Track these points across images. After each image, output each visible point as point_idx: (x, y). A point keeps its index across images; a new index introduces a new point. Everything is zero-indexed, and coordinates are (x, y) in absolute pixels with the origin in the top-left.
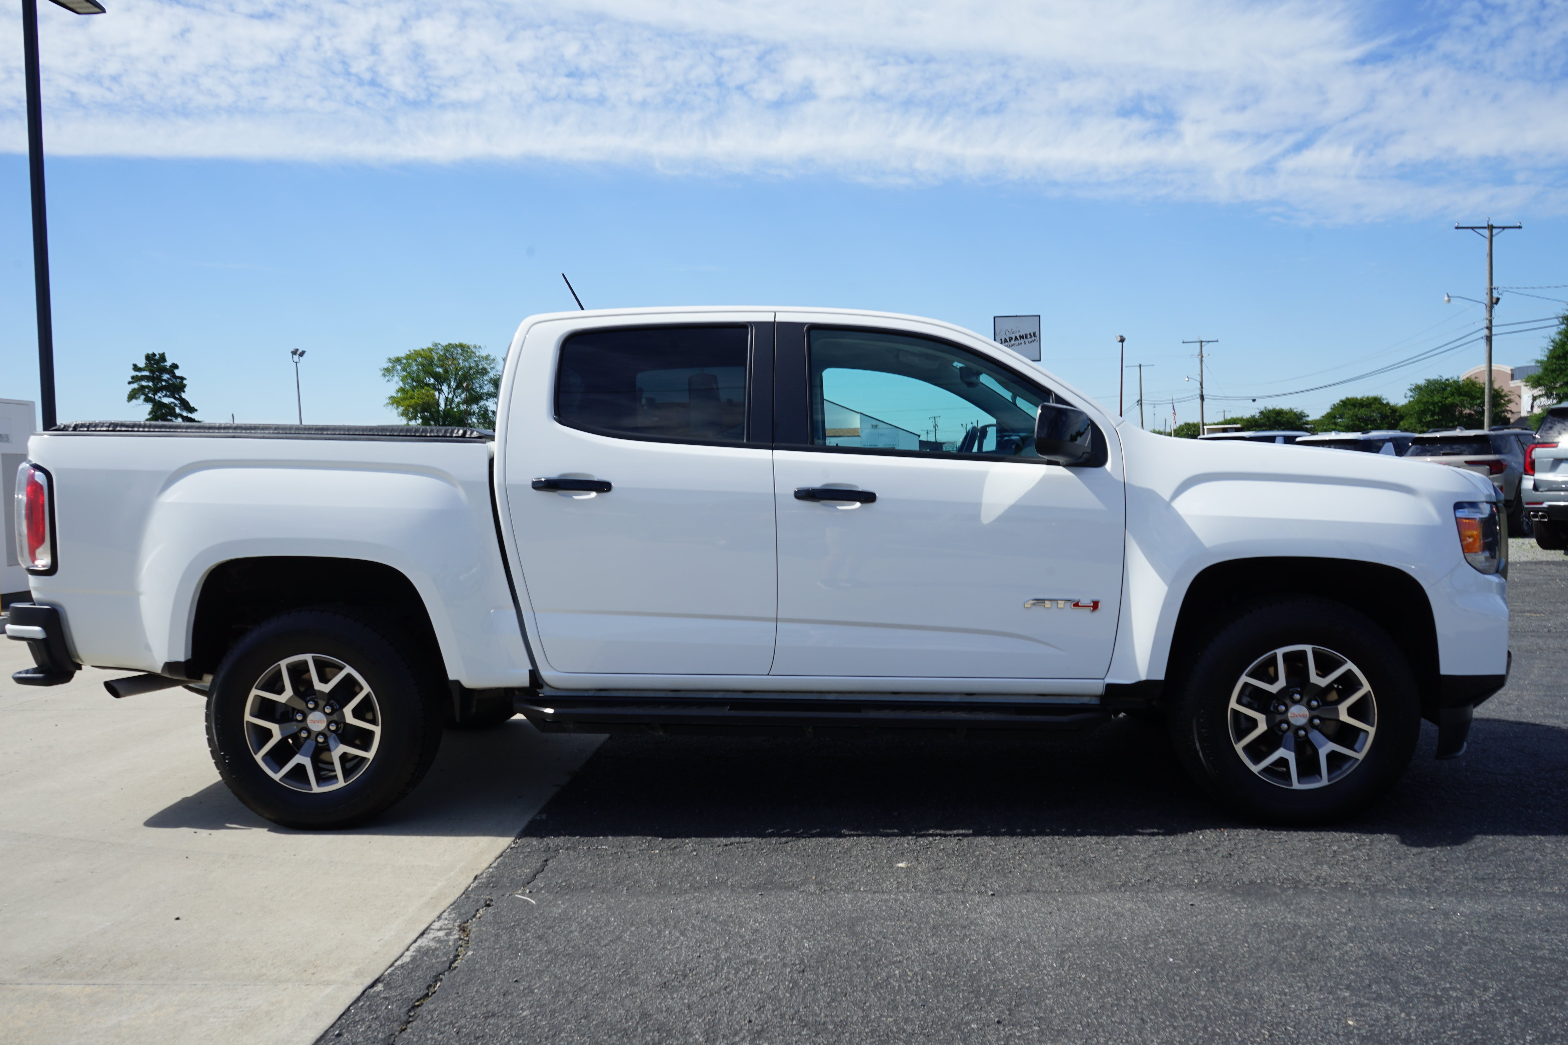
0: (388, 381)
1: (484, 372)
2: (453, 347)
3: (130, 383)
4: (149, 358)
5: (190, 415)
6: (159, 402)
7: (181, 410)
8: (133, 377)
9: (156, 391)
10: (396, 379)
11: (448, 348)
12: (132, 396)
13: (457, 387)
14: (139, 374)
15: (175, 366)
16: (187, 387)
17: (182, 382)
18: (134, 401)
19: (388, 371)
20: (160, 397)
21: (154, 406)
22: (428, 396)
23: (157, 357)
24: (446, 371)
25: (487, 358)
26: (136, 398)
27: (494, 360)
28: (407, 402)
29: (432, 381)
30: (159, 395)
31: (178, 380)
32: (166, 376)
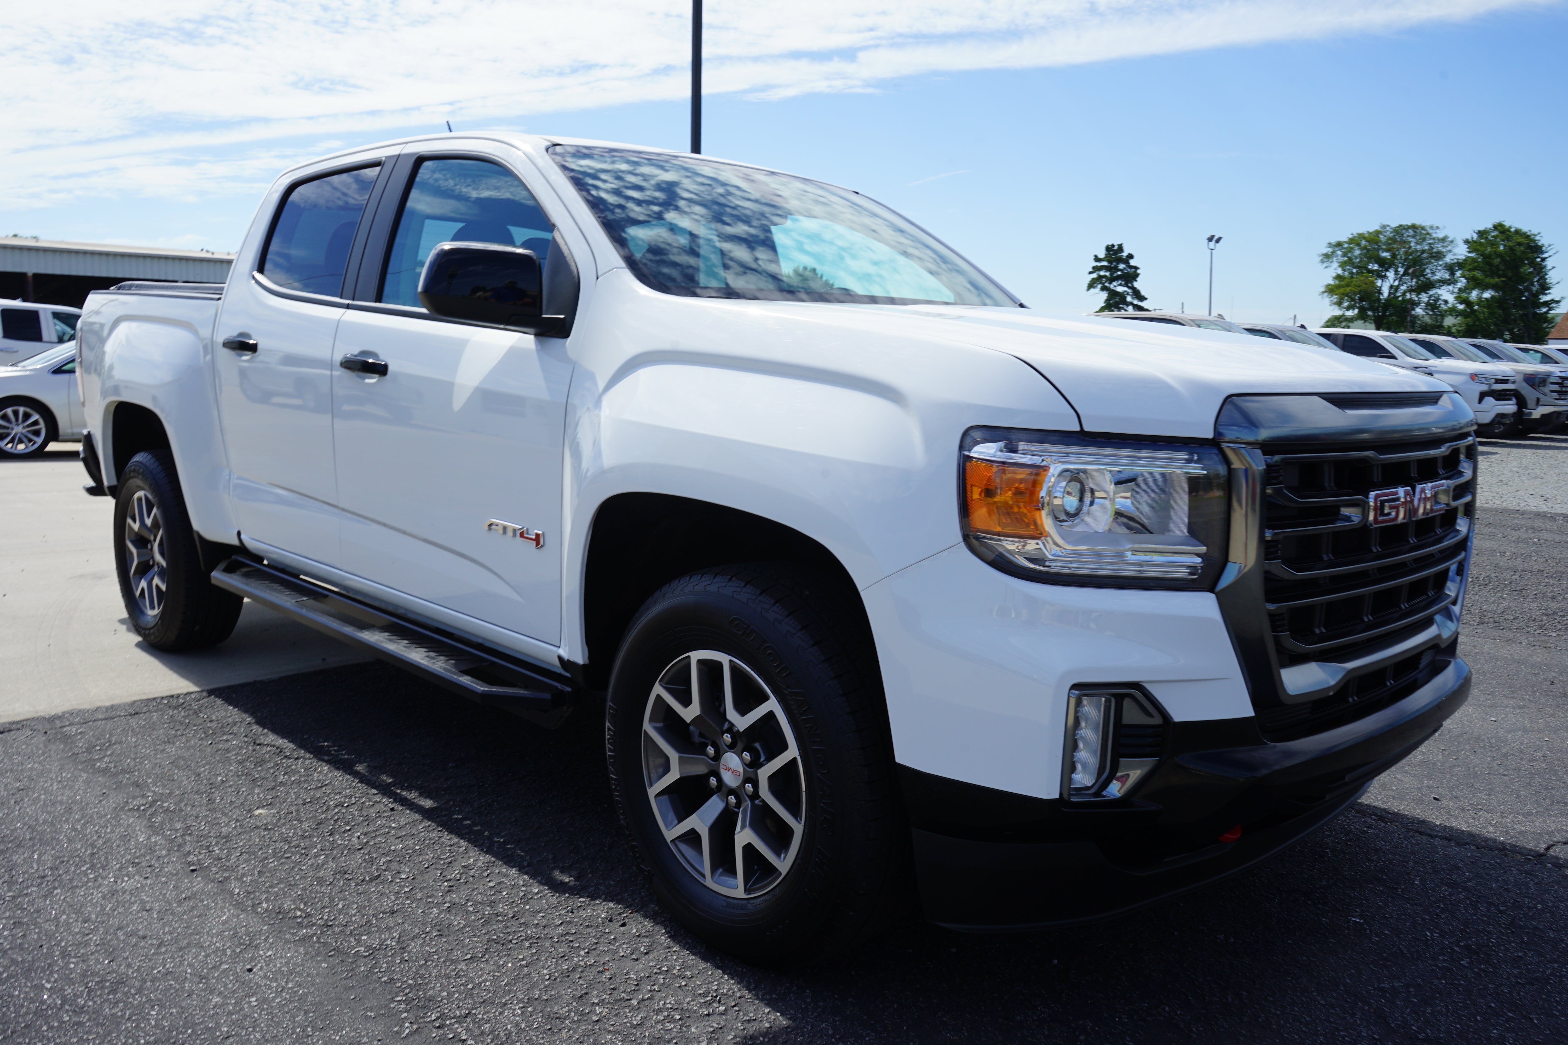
0: (1326, 267)
1: (1439, 256)
2: (1404, 229)
3: (1090, 273)
4: (1109, 249)
5: (1140, 304)
6: (1113, 290)
7: (1133, 298)
8: (1094, 268)
9: (1111, 280)
10: (1335, 265)
11: (1400, 230)
12: (1091, 285)
13: (1405, 273)
14: (1099, 264)
15: (1131, 256)
16: (1140, 276)
17: (1135, 272)
18: (1092, 290)
19: (1327, 257)
20: (1115, 286)
21: (1109, 294)
22: (1366, 284)
23: (1116, 248)
24: (1394, 256)
25: (1443, 240)
26: (1094, 287)
27: (1452, 242)
28: (1342, 290)
29: (1376, 267)
30: (1115, 283)
31: (1133, 270)
32: (1122, 266)
